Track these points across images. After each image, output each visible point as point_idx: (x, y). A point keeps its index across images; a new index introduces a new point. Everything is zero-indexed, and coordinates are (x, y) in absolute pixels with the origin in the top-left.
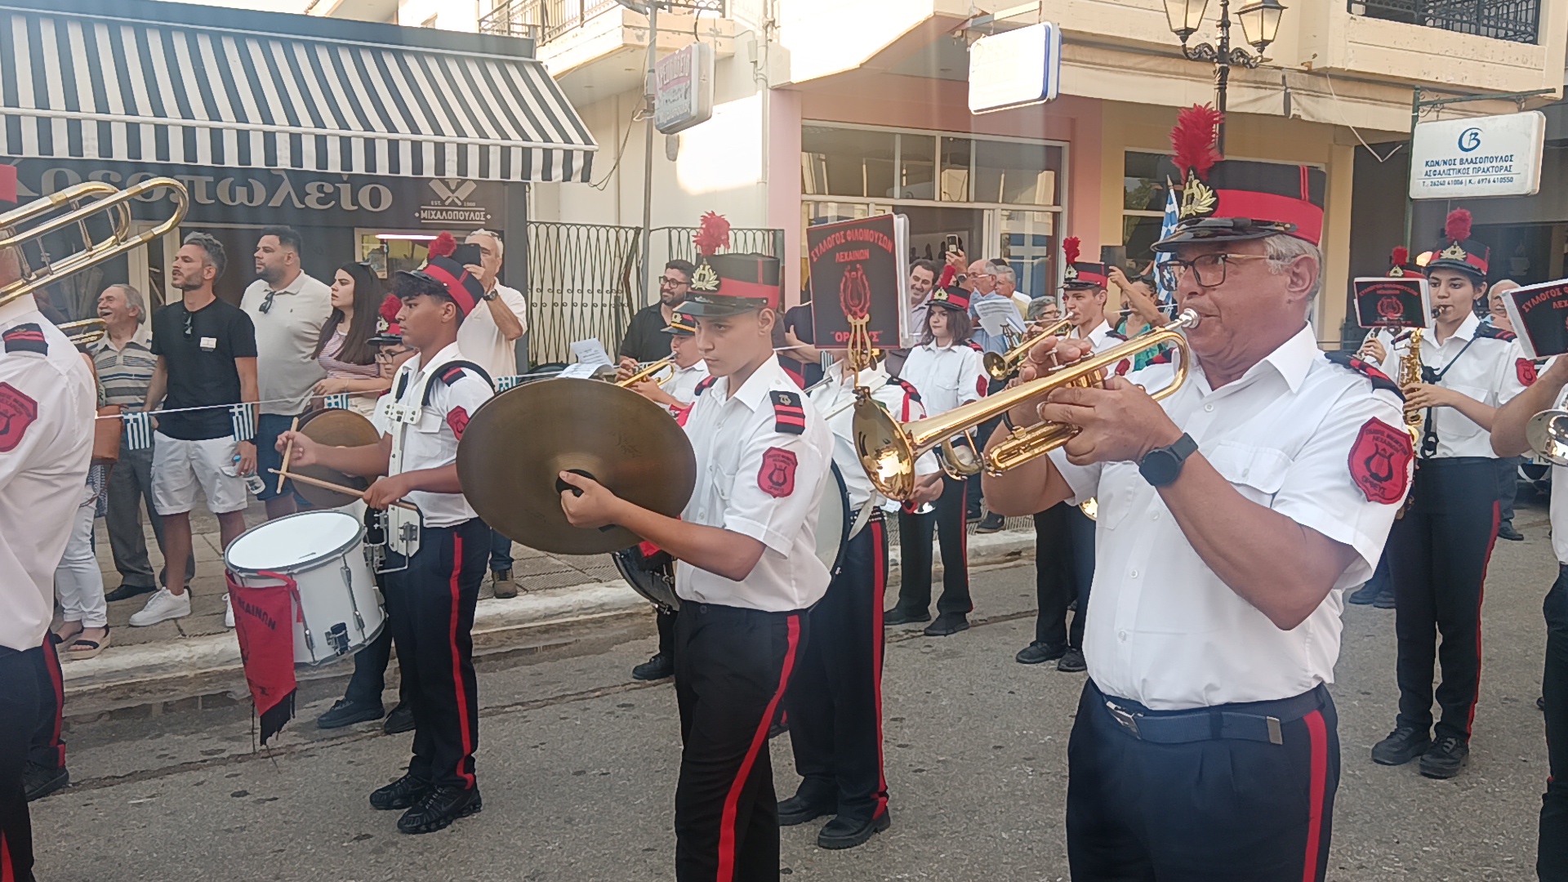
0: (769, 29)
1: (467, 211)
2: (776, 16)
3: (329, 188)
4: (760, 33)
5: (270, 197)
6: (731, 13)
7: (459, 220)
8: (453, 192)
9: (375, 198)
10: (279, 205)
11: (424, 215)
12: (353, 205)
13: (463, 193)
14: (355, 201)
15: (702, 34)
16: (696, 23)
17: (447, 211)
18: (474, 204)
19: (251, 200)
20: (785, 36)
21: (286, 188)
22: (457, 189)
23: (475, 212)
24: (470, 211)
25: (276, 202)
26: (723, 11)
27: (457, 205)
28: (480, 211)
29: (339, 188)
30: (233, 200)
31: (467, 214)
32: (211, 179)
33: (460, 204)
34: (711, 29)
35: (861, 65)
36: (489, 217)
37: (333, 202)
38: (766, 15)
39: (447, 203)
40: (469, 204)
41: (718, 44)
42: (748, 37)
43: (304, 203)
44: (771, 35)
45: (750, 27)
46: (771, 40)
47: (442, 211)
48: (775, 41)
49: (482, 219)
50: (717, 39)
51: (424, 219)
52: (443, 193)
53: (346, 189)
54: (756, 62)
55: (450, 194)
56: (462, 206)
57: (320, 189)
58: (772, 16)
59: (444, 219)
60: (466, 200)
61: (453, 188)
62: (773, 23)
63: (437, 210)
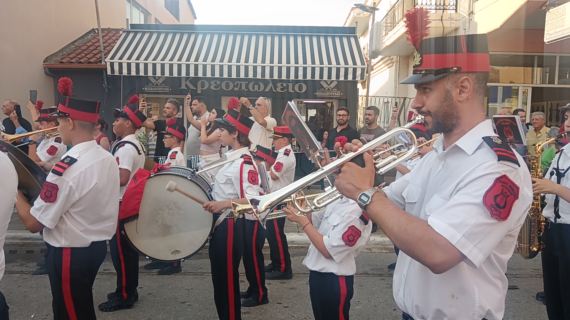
0: (471, 15)
1: (333, 92)
2: (473, 9)
3: (285, 85)
4: (467, 17)
5: (265, 89)
6: (460, 10)
7: (331, 95)
8: (329, 85)
9: (300, 88)
10: (268, 91)
11: (317, 94)
12: (293, 90)
13: (333, 85)
14: (293, 89)
15: (443, 20)
16: (442, 16)
17: (326, 92)
18: (336, 89)
19: (259, 89)
20: (477, 18)
21: (271, 85)
22: (330, 84)
23: (336, 92)
24: (335, 92)
25: (267, 90)
26: (456, 10)
27: (330, 90)
28: (338, 92)
29: (288, 85)
30: (254, 89)
31: (333, 93)
32: (247, 82)
33: (331, 89)
34: (449, 18)
35: (501, 26)
36: (342, 94)
37: (286, 90)
38: (470, 9)
39: (326, 89)
40: (334, 89)
41: (452, 23)
42: (464, 19)
43: (276, 90)
44: (472, 18)
45: (465, 15)
46: (471, 20)
47: (324, 92)
48: (473, 20)
49: (339, 95)
50: (452, 21)
51: (318, 95)
52: (325, 85)
53: (291, 85)
54: (465, 29)
55: (328, 86)
56: (332, 90)
57: (282, 85)
58: (472, 10)
59: (325, 95)
60: (333, 88)
61: (329, 84)
62: (472, 12)
63: (322, 92)
